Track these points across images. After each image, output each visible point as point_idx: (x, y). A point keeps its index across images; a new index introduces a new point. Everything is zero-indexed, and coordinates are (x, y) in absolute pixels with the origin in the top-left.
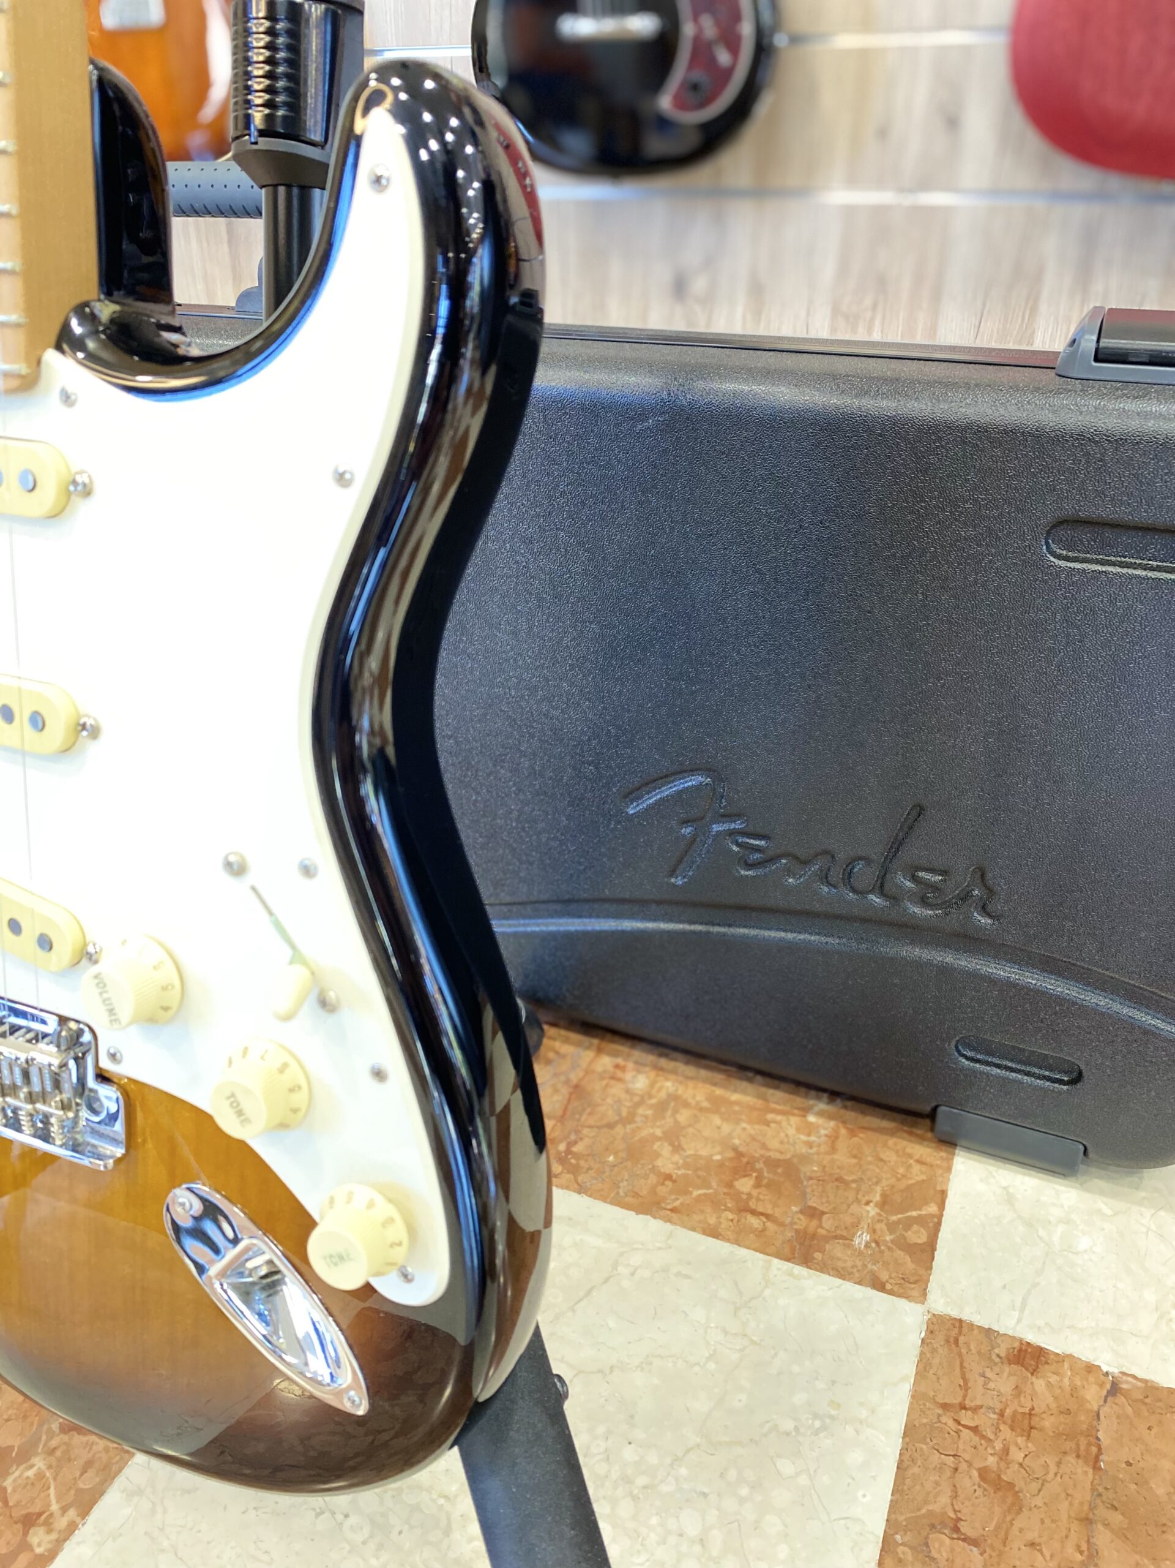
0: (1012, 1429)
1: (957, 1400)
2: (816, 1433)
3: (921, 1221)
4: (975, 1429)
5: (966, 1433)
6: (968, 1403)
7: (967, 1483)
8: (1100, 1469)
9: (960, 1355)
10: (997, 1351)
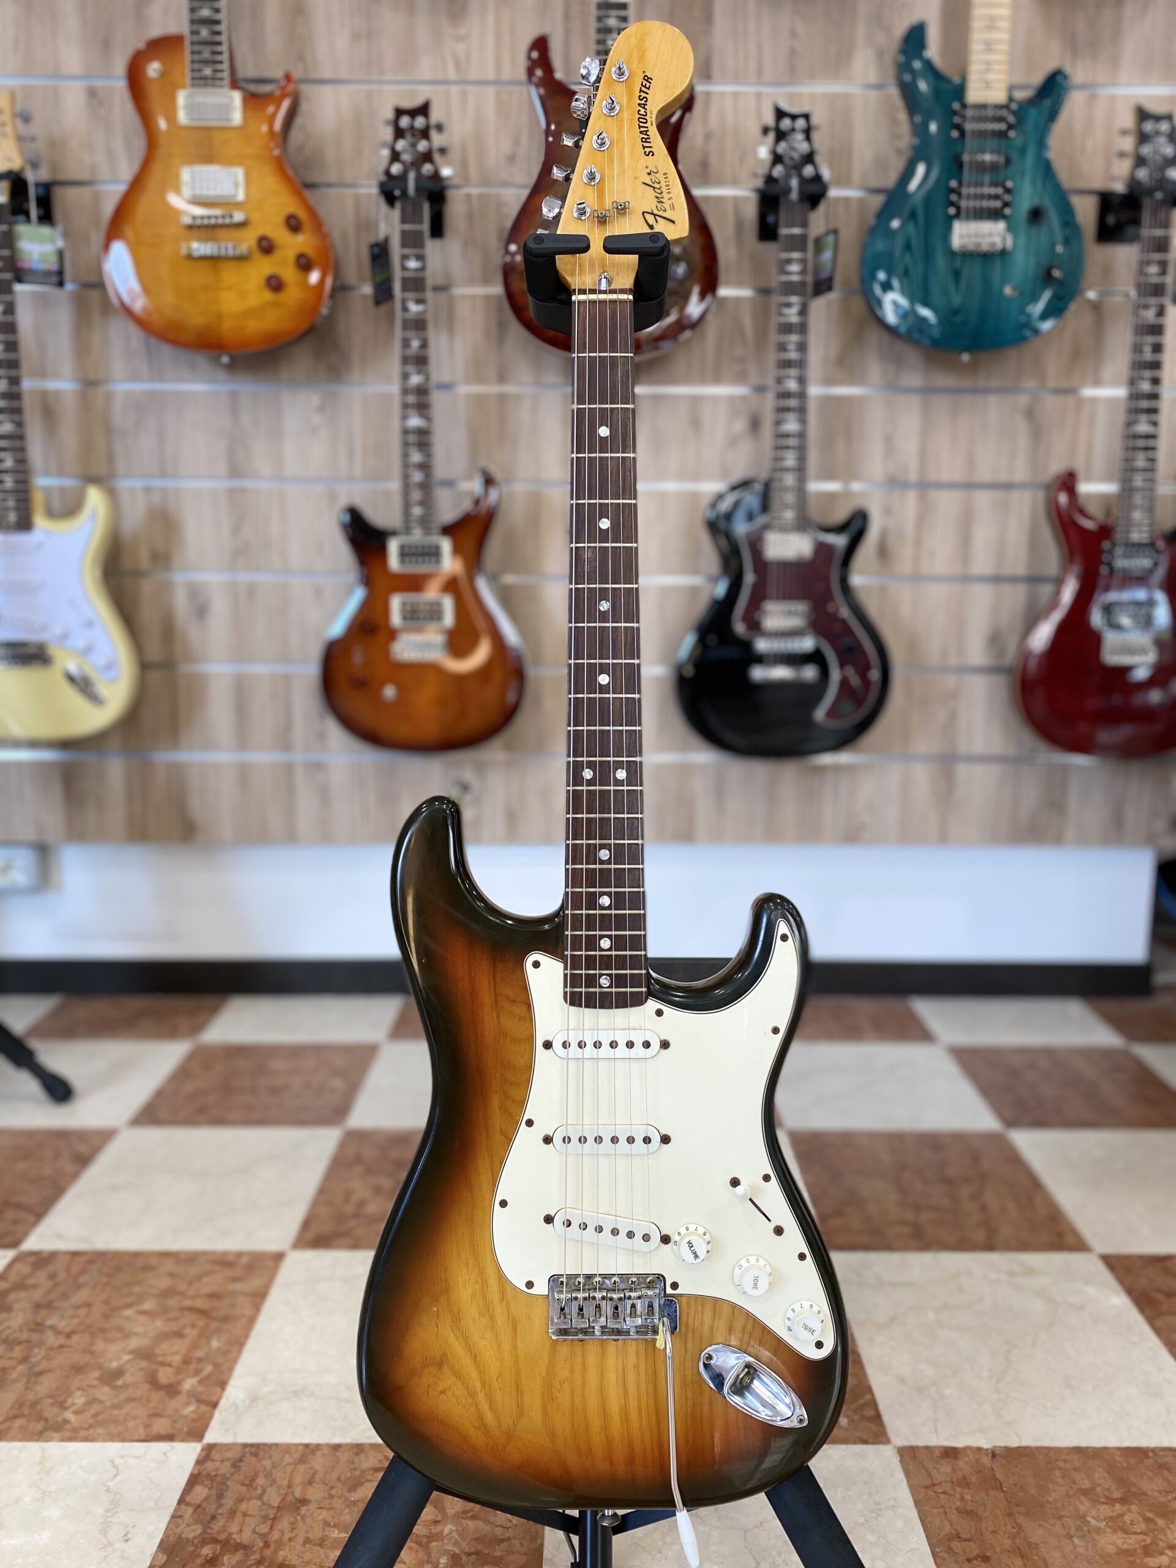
0: (960, 1487)
1: (929, 1482)
2: (876, 1518)
3: (867, 1404)
4: (944, 1493)
5: (942, 1496)
6: (935, 1482)
7: (953, 1516)
8: (1005, 1491)
9: (921, 1462)
10: (935, 1455)
